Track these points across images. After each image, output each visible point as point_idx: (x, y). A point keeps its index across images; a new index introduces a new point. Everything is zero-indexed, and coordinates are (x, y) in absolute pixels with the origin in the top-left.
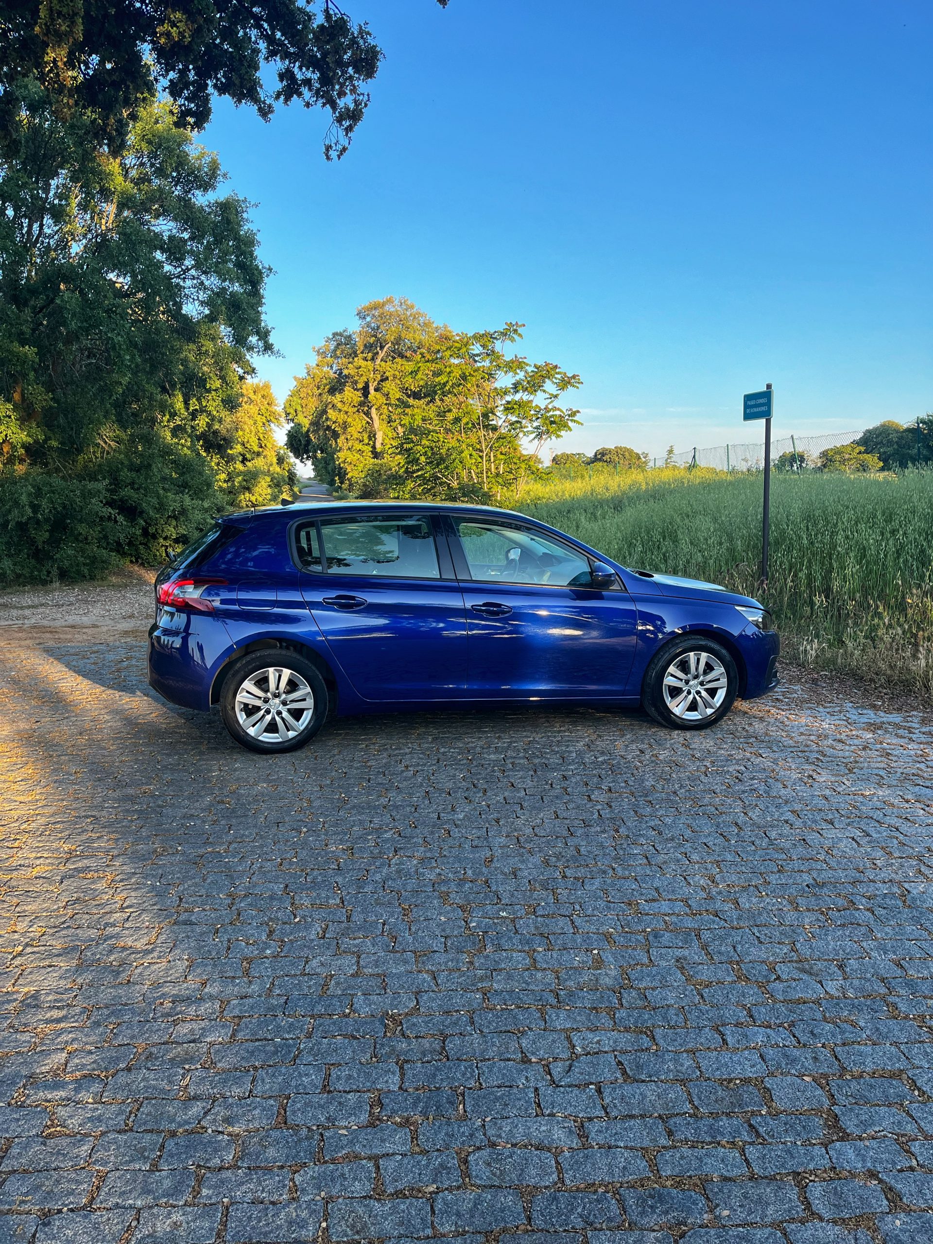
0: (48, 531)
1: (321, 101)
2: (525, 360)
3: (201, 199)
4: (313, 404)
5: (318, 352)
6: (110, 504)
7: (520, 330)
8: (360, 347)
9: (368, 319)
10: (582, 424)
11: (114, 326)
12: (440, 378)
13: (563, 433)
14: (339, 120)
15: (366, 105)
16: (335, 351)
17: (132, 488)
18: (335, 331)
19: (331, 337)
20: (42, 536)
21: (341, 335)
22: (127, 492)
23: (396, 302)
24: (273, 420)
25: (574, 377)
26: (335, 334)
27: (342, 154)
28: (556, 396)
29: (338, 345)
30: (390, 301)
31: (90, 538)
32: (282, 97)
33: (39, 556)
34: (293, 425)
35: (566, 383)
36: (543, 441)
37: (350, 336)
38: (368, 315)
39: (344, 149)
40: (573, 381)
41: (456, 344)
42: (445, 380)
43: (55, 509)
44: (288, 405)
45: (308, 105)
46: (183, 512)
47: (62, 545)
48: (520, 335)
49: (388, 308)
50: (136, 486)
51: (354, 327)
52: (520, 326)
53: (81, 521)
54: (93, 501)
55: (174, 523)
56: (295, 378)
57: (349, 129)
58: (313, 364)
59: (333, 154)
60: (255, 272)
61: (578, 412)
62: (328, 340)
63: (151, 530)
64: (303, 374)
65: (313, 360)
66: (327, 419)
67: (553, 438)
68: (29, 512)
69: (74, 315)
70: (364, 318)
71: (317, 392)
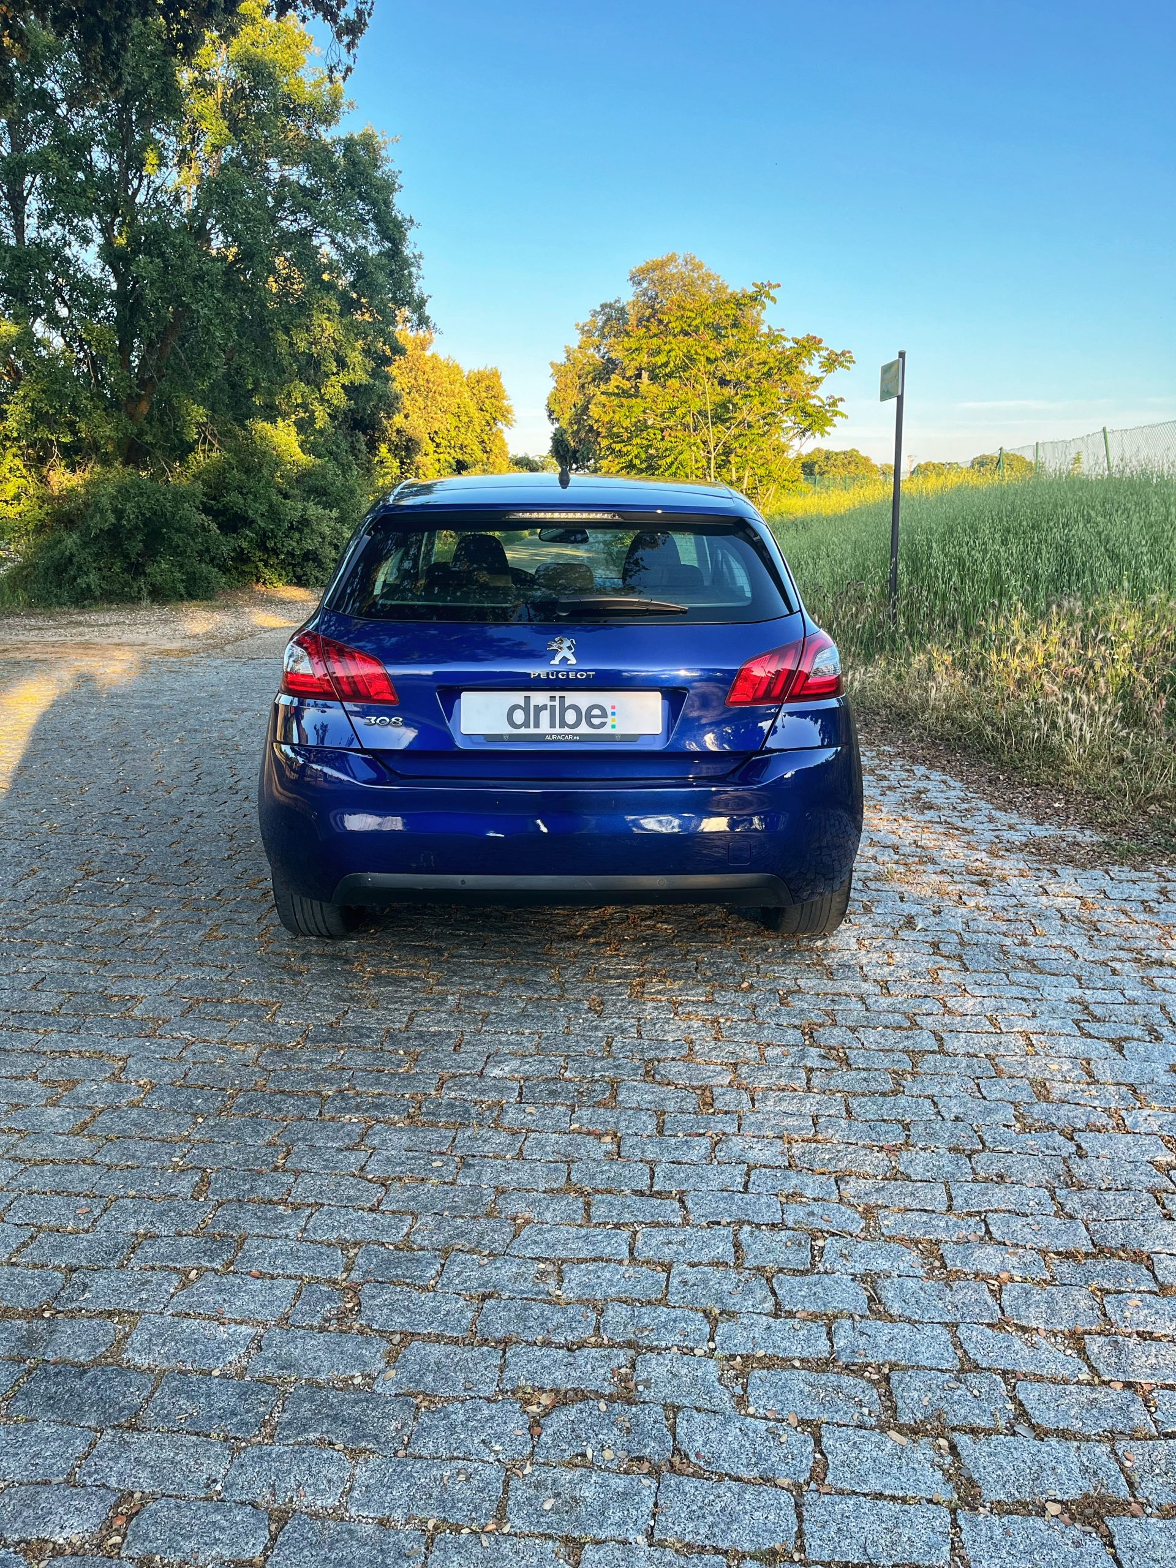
0: (141, 541)
1: (320, 15)
2: (782, 333)
3: (328, 134)
4: (575, 397)
5: (582, 329)
6: (207, 510)
7: (772, 293)
8: (633, 320)
9: (645, 285)
10: (846, 417)
11: (199, 296)
12: (657, 358)
13: (827, 429)
14: (339, 36)
15: (369, 14)
16: (603, 327)
17: (240, 493)
18: (602, 302)
19: (599, 309)
20: (136, 546)
21: (611, 306)
22: (233, 498)
23: (680, 261)
24: (499, 417)
25: (843, 354)
26: (603, 306)
27: (346, 74)
28: (817, 380)
29: (608, 320)
30: (672, 259)
31: (189, 550)
32: (274, 13)
33: (136, 569)
34: (557, 426)
35: (832, 362)
36: (804, 439)
37: (623, 308)
38: (644, 279)
39: (349, 69)
40: (842, 359)
41: (689, 314)
42: (664, 360)
43: (143, 515)
44: (552, 400)
45: (304, 19)
46: (305, 522)
47: (158, 558)
48: (773, 299)
49: (672, 269)
50: (245, 491)
51: (626, 295)
52: (774, 287)
53: (178, 531)
54: (186, 505)
55: (297, 535)
56: (552, 365)
57: (350, 45)
58: (575, 346)
59: (337, 75)
60: (391, 225)
61: (842, 400)
62: (595, 314)
63: (270, 544)
64: (561, 359)
65: (575, 339)
66: (589, 417)
67: (818, 435)
68: (112, 518)
69: (152, 283)
70: (640, 284)
71: (578, 382)
